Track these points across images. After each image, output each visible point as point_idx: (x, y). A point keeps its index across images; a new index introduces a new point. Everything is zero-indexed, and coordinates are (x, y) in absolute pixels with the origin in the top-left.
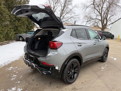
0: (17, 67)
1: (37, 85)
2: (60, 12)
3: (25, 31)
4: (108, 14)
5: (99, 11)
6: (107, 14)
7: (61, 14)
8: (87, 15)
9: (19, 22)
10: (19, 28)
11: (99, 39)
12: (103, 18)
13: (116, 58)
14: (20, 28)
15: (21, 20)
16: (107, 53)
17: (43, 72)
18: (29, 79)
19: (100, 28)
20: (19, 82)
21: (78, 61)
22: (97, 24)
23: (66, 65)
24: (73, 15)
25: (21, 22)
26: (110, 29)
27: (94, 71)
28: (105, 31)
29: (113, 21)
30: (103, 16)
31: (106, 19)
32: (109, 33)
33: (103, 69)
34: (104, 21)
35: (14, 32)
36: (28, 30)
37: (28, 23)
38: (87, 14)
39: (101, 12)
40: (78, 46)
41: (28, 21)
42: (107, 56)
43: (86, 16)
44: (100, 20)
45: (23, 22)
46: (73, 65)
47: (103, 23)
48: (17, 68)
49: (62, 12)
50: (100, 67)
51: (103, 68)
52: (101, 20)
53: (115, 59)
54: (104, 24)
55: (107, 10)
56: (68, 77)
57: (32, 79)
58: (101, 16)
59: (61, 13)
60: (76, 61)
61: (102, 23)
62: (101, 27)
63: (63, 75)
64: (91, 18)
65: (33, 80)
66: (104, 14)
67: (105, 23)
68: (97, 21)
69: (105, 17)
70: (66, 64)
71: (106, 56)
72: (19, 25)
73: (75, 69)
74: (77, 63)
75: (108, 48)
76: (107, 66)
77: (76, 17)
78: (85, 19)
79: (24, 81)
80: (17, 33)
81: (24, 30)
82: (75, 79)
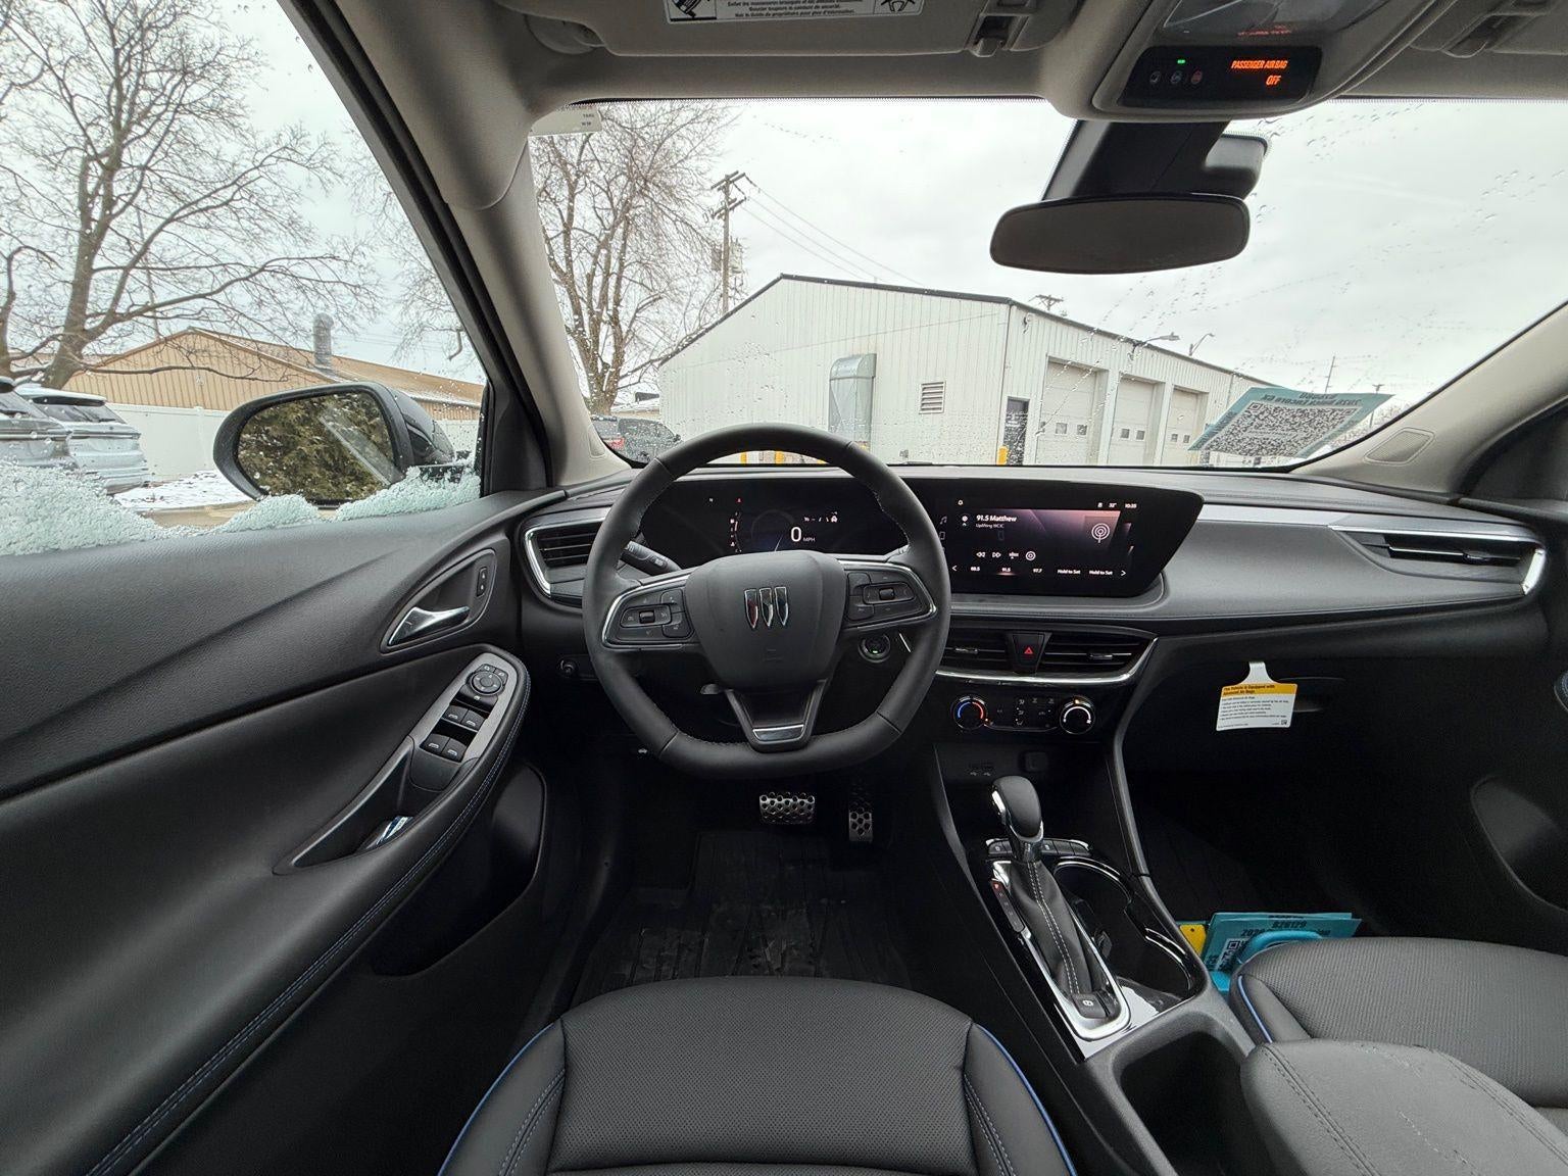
7: (85, 209)
31: (615, 321)
49: (106, 181)
54: (599, 366)
59: (85, 195)
77: (326, 275)
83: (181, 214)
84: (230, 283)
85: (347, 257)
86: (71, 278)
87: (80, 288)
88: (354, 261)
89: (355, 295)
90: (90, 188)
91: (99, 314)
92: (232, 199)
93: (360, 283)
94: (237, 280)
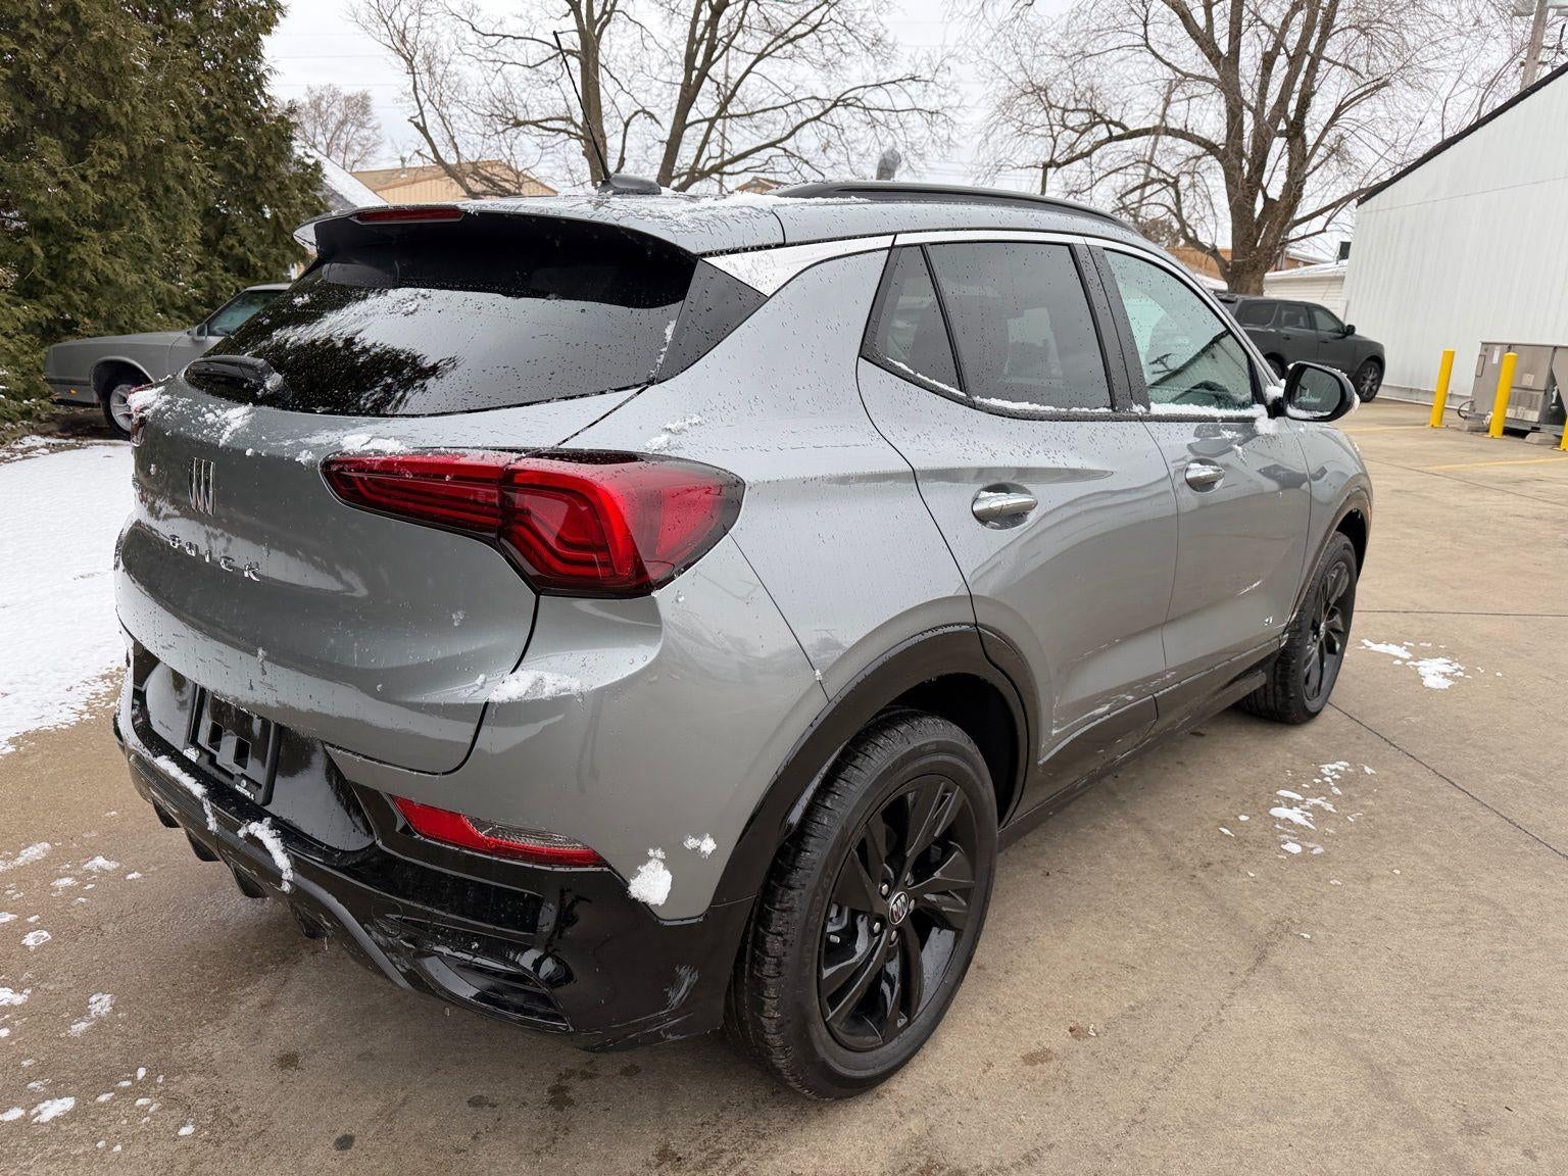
0: (36, 852)
1: (345, 1143)
2: (680, 30)
3: (184, 286)
4: (1313, 66)
5: (1201, 22)
6: (1306, 62)
7: (690, 57)
8: (1046, 69)
9: (77, 153)
10: (91, 250)
11: (1258, 411)
12: (1257, 114)
13: (1450, 654)
14: (112, 252)
15: (112, 129)
16: (1344, 605)
17: (431, 965)
18: (216, 1042)
19: (1214, 252)
20: (52, 1109)
21: (972, 748)
22: (1167, 197)
23: (798, 838)
24: (858, 70)
25: (109, 154)
26: (1332, 267)
27: (1176, 867)
28: (1271, 294)
29: (1371, 159)
30: (1249, 95)
31: (1295, 132)
32: (1325, 327)
33: (1301, 834)
34: (1259, 166)
35: (26, 311)
36: (230, 281)
37: (217, 180)
38: (1054, 67)
39: (1235, 35)
40: (983, 518)
41: (220, 141)
42: (1344, 635)
43: (1040, 91)
44: (1210, 148)
45: (146, 166)
46: (897, 815)
47: (1255, 183)
48: (44, 870)
49: (712, 24)
50: (1260, 801)
51: (1296, 815)
52: (1227, 153)
53: (1434, 673)
54: (1259, 205)
55: (1300, 17)
56: (834, 1000)
57: (269, 1047)
58: (1229, 86)
59: (693, 42)
60: (941, 748)
61: (1243, 189)
62: (1225, 243)
63: (759, 985)
64: (1097, 118)
65: (288, 1061)
66: (1268, 61)
67: (1275, 192)
68: (1173, 155)
69: (1283, 101)
70: (795, 817)
71: (1332, 647)
72: (88, 209)
73: (924, 867)
74: (956, 777)
75: (1355, 528)
76: (1345, 781)
77: (902, 102)
78: (1024, 131)
79: (140, 1089)
80: (70, 328)
81: (167, 276)
82: (922, 1017)
83: (770, 49)
84: (803, 124)
85: (928, 77)
86: (667, 138)
87: (673, 146)
88: (937, 80)
89: (930, 124)
90: (699, 32)
91: (683, 174)
92: (820, 24)
93: (939, 108)
94: (808, 121)
